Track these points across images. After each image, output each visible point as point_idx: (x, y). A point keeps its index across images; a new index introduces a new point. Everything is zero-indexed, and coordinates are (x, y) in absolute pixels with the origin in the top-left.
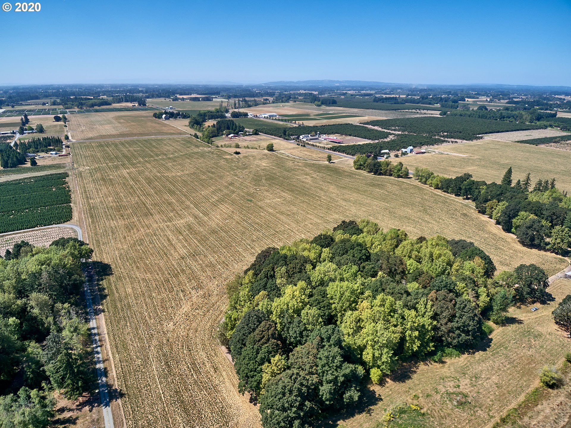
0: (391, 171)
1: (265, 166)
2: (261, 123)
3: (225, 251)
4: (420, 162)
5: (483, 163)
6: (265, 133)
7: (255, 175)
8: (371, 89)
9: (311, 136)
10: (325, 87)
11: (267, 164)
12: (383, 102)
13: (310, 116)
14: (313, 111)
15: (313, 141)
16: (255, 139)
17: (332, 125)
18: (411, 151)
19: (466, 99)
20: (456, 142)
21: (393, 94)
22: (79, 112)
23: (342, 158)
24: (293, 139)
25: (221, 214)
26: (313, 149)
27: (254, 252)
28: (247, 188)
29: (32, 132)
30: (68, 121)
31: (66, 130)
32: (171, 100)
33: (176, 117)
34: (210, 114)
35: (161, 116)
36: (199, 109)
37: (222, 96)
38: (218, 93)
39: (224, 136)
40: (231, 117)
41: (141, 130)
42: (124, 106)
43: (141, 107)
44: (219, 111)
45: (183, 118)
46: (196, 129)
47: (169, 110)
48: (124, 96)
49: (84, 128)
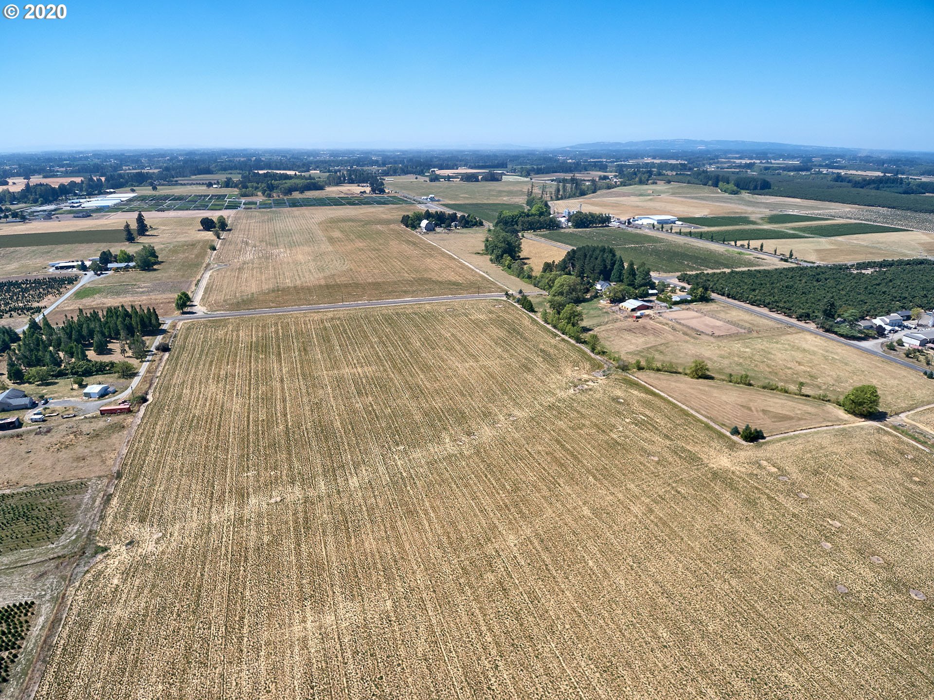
22: (264, 205)
29: (127, 267)
30: (230, 230)
31: (207, 261)
32: (427, 179)
33: (450, 226)
34: (526, 219)
35: (418, 222)
36: (486, 202)
37: (514, 171)
38: (503, 165)
39: (601, 301)
40: (570, 224)
41: (376, 271)
42: (346, 194)
43: (375, 195)
44: (545, 210)
45: (464, 227)
46: (510, 268)
47: (434, 208)
48: (348, 170)
49: (249, 256)
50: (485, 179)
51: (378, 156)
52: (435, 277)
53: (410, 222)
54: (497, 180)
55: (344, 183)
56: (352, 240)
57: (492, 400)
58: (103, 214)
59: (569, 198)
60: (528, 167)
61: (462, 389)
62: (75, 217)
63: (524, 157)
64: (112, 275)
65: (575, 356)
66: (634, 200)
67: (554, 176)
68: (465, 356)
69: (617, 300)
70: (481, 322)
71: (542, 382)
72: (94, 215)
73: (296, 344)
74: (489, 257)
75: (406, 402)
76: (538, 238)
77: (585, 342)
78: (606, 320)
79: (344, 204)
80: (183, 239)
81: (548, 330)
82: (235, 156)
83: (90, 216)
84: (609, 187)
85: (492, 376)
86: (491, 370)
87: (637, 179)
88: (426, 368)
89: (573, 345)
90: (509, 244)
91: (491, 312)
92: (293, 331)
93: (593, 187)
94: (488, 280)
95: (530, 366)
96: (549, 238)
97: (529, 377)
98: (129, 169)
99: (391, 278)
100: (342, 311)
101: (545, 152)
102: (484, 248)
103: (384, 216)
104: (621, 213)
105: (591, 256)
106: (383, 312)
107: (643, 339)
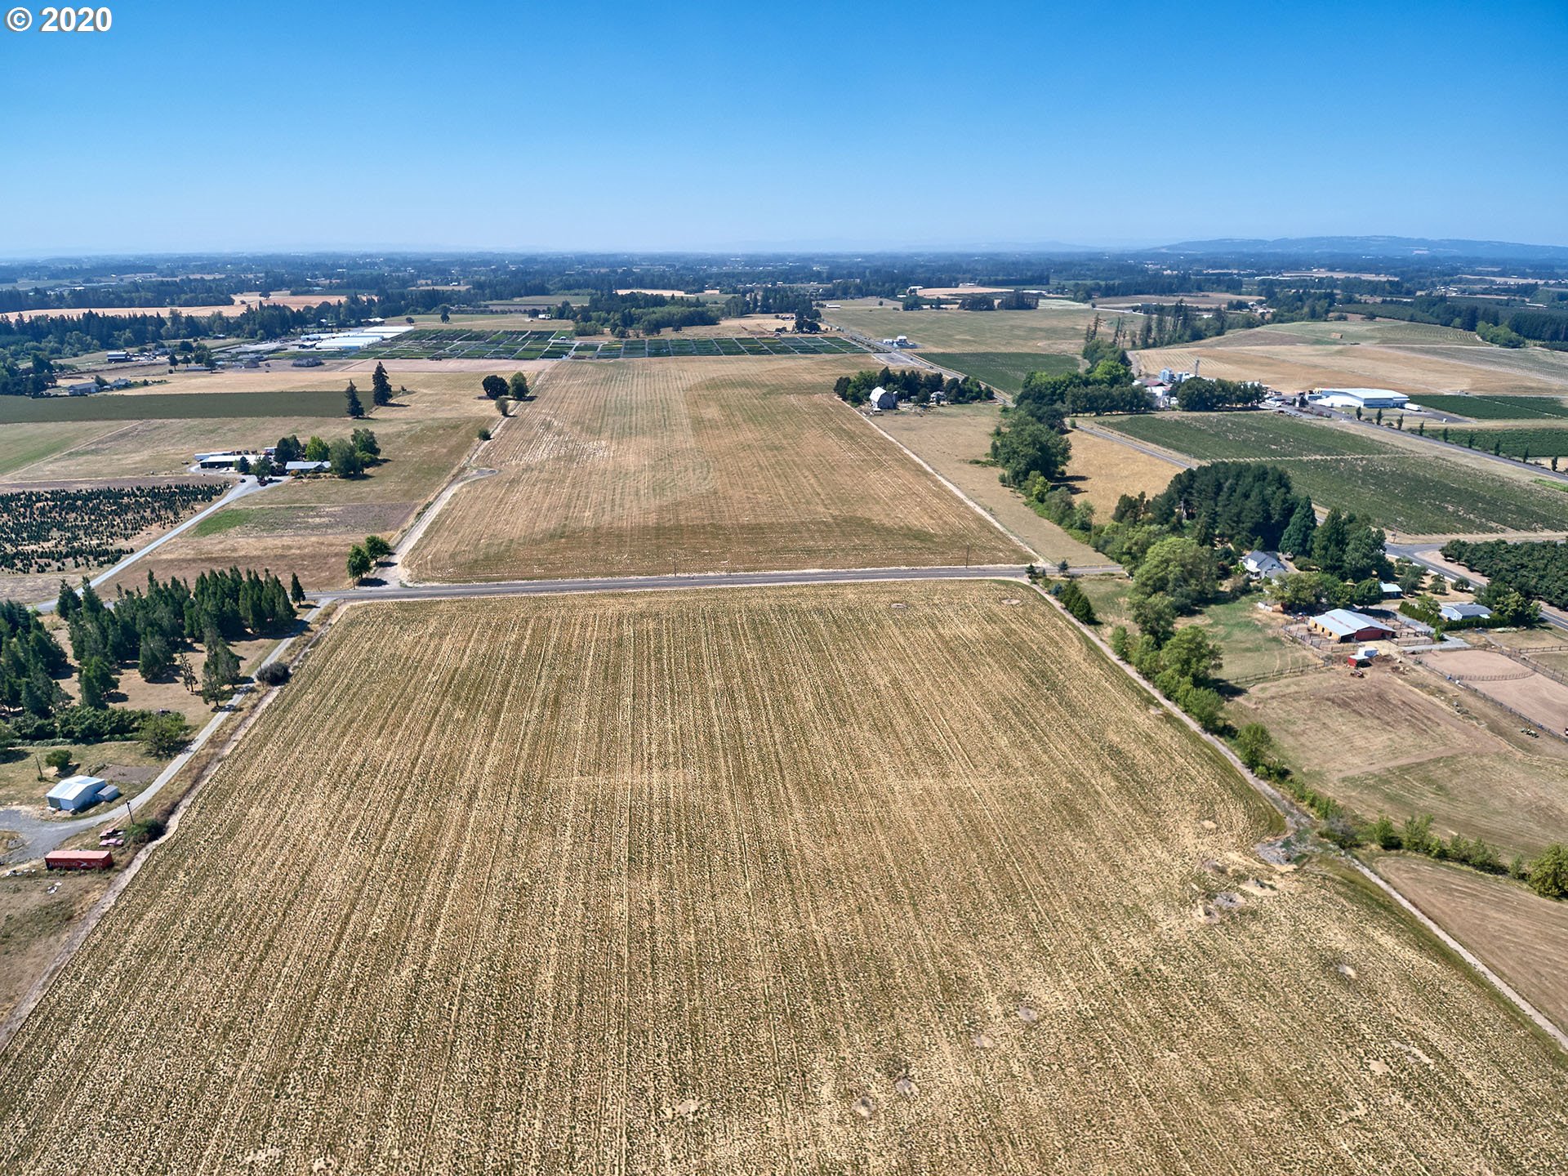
22: (610, 352)
29: (319, 469)
30: (531, 399)
31: (464, 462)
32: (900, 305)
33: (927, 399)
34: (1083, 390)
35: (866, 390)
36: (1003, 350)
37: (1061, 290)
38: (1041, 280)
39: (1260, 605)
40: (1174, 401)
41: (762, 498)
42: (752, 332)
43: (801, 335)
44: (1121, 373)
45: (955, 401)
46: (1042, 501)
47: (902, 363)
48: (766, 290)
49: (541, 454)
50: (1007, 306)
51: (824, 264)
52: (877, 515)
53: (850, 391)
54: (1029, 307)
55: (754, 312)
56: (735, 426)
57: (972, 931)
58: (343, 361)
59: (1169, 343)
60: (1089, 282)
61: (895, 873)
62: (295, 365)
63: (1081, 265)
64: (287, 485)
65: (1203, 777)
66: (1303, 353)
67: (1140, 300)
68: (915, 755)
69: (1301, 605)
70: (965, 646)
71: (1115, 868)
72: (327, 363)
73: (542, 685)
74: (999, 471)
75: (741, 908)
76: (1105, 431)
77: (1226, 732)
78: (1278, 664)
79: (743, 353)
80: (445, 415)
81: (1129, 683)
82: (597, 264)
83: (321, 364)
84: (1250, 324)
85: (976, 832)
86: (976, 810)
87: (1306, 310)
88: (814, 788)
89: (1194, 739)
90: (1044, 448)
91: (991, 618)
92: (552, 644)
93: (1219, 324)
94: (990, 529)
95: (1082, 804)
96: (1128, 432)
97: (1078, 846)
98: (427, 285)
99: (790, 515)
100: (670, 594)
101: (1121, 257)
102: (989, 450)
103: (808, 377)
104: (1282, 380)
105: (1232, 490)
106: (754, 603)
107: (1385, 736)
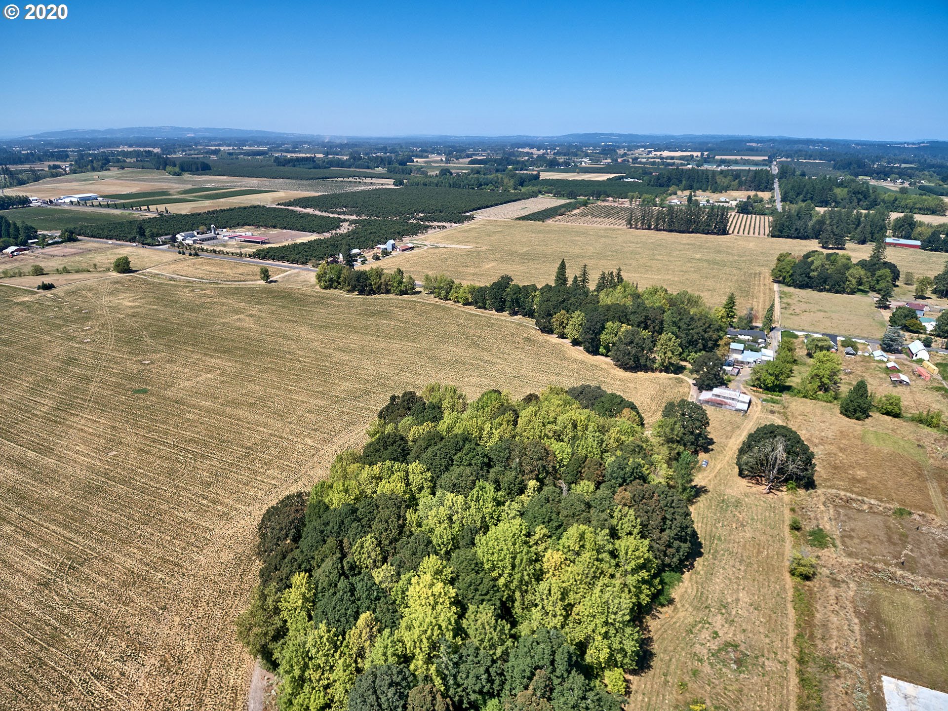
0: (387, 285)
1: (131, 307)
2: (69, 215)
3: (149, 530)
4: (416, 264)
5: (498, 256)
6: (92, 236)
7: (119, 331)
8: (260, 144)
9: (198, 233)
10: (169, 139)
11: (133, 301)
12: (294, 166)
13: (170, 195)
14: (172, 185)
15: (209, 242)
16: (73, 250)
17: (228, 210)
18: (394, 247)
19: (415, 160)
20: (444, 226)
21: (300, 152)
23: (287, 271)
24: (164, 243)
25: (85, 442)
26: (218, 259)
27: (226, 510)
28: (116, 363)
66: (72, 185)
87: (89, 167)
